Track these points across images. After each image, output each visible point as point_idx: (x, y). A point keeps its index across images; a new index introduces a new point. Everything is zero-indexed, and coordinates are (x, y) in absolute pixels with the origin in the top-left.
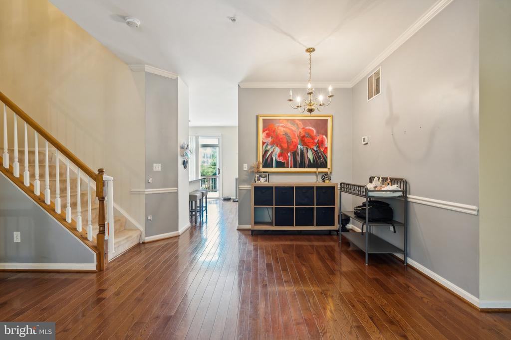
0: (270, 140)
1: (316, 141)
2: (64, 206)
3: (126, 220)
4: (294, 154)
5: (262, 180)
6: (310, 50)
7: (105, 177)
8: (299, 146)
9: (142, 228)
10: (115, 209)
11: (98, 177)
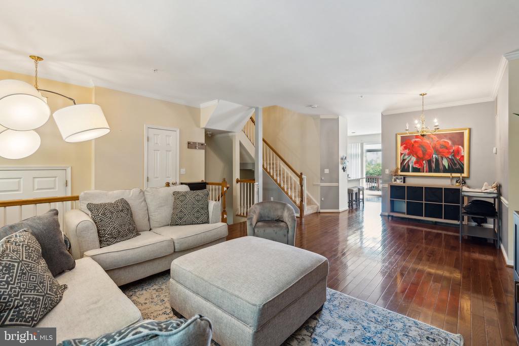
0: (407, 151)
1: (452, 151)
2: (287, 189)
3: (311, 199)
4: (430, 162)
5: (398, 181)
6: (423, 95)
7: (303, 176)
8: (434, 156)
9: (319, 205)
10: (307, 194)
11: (300, 176)
